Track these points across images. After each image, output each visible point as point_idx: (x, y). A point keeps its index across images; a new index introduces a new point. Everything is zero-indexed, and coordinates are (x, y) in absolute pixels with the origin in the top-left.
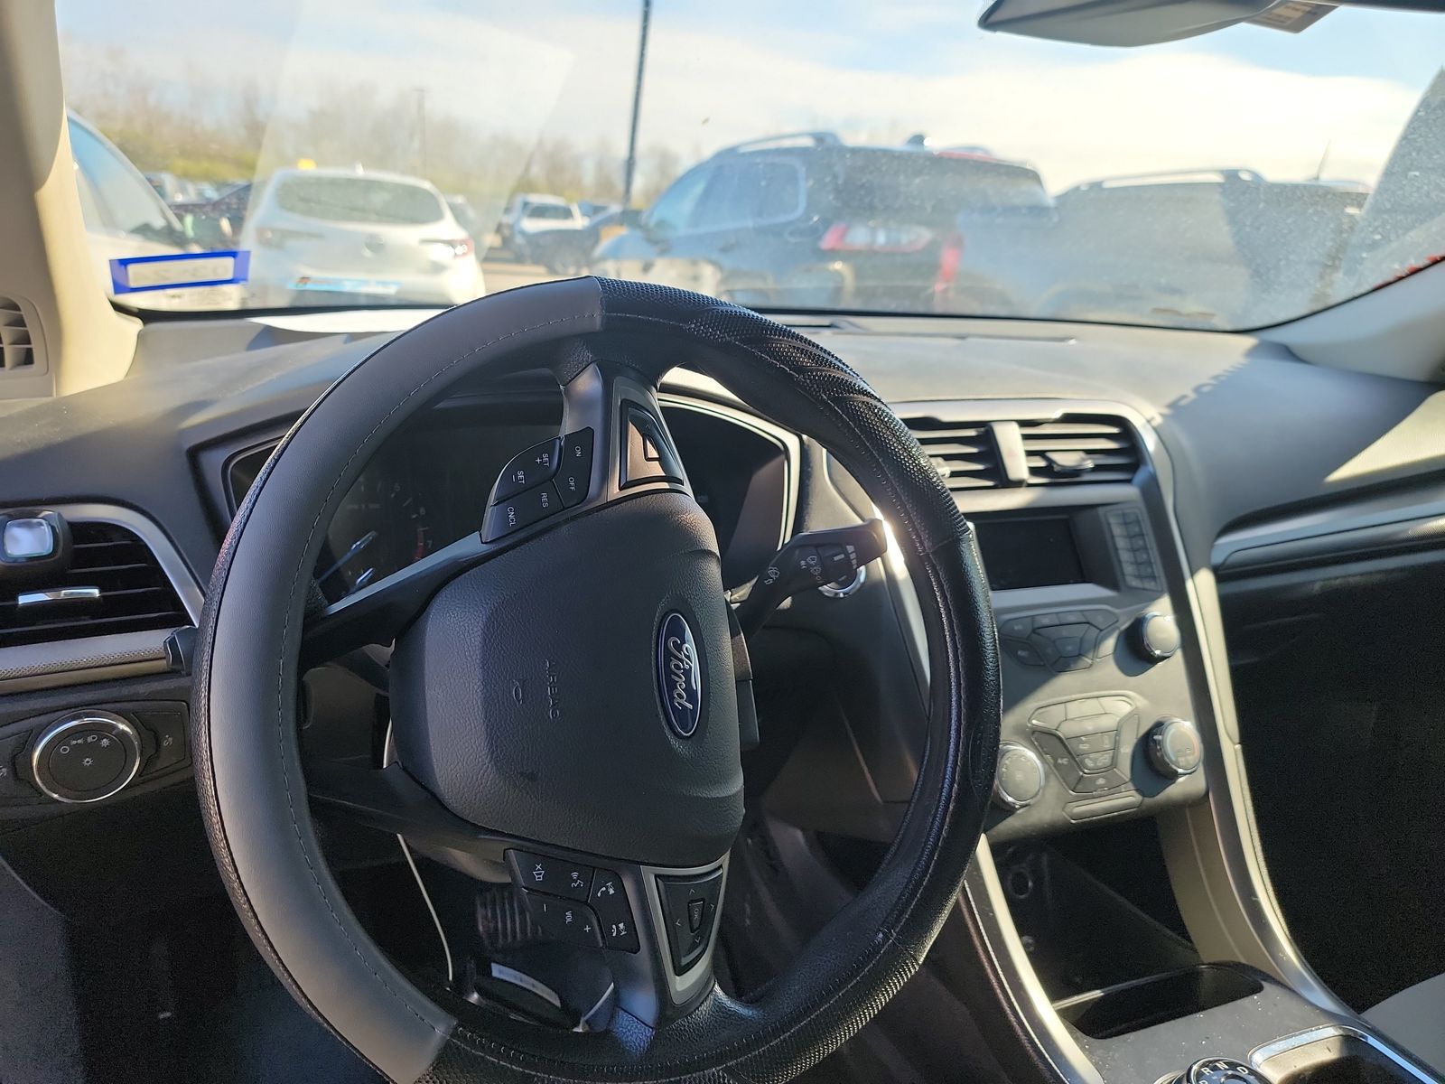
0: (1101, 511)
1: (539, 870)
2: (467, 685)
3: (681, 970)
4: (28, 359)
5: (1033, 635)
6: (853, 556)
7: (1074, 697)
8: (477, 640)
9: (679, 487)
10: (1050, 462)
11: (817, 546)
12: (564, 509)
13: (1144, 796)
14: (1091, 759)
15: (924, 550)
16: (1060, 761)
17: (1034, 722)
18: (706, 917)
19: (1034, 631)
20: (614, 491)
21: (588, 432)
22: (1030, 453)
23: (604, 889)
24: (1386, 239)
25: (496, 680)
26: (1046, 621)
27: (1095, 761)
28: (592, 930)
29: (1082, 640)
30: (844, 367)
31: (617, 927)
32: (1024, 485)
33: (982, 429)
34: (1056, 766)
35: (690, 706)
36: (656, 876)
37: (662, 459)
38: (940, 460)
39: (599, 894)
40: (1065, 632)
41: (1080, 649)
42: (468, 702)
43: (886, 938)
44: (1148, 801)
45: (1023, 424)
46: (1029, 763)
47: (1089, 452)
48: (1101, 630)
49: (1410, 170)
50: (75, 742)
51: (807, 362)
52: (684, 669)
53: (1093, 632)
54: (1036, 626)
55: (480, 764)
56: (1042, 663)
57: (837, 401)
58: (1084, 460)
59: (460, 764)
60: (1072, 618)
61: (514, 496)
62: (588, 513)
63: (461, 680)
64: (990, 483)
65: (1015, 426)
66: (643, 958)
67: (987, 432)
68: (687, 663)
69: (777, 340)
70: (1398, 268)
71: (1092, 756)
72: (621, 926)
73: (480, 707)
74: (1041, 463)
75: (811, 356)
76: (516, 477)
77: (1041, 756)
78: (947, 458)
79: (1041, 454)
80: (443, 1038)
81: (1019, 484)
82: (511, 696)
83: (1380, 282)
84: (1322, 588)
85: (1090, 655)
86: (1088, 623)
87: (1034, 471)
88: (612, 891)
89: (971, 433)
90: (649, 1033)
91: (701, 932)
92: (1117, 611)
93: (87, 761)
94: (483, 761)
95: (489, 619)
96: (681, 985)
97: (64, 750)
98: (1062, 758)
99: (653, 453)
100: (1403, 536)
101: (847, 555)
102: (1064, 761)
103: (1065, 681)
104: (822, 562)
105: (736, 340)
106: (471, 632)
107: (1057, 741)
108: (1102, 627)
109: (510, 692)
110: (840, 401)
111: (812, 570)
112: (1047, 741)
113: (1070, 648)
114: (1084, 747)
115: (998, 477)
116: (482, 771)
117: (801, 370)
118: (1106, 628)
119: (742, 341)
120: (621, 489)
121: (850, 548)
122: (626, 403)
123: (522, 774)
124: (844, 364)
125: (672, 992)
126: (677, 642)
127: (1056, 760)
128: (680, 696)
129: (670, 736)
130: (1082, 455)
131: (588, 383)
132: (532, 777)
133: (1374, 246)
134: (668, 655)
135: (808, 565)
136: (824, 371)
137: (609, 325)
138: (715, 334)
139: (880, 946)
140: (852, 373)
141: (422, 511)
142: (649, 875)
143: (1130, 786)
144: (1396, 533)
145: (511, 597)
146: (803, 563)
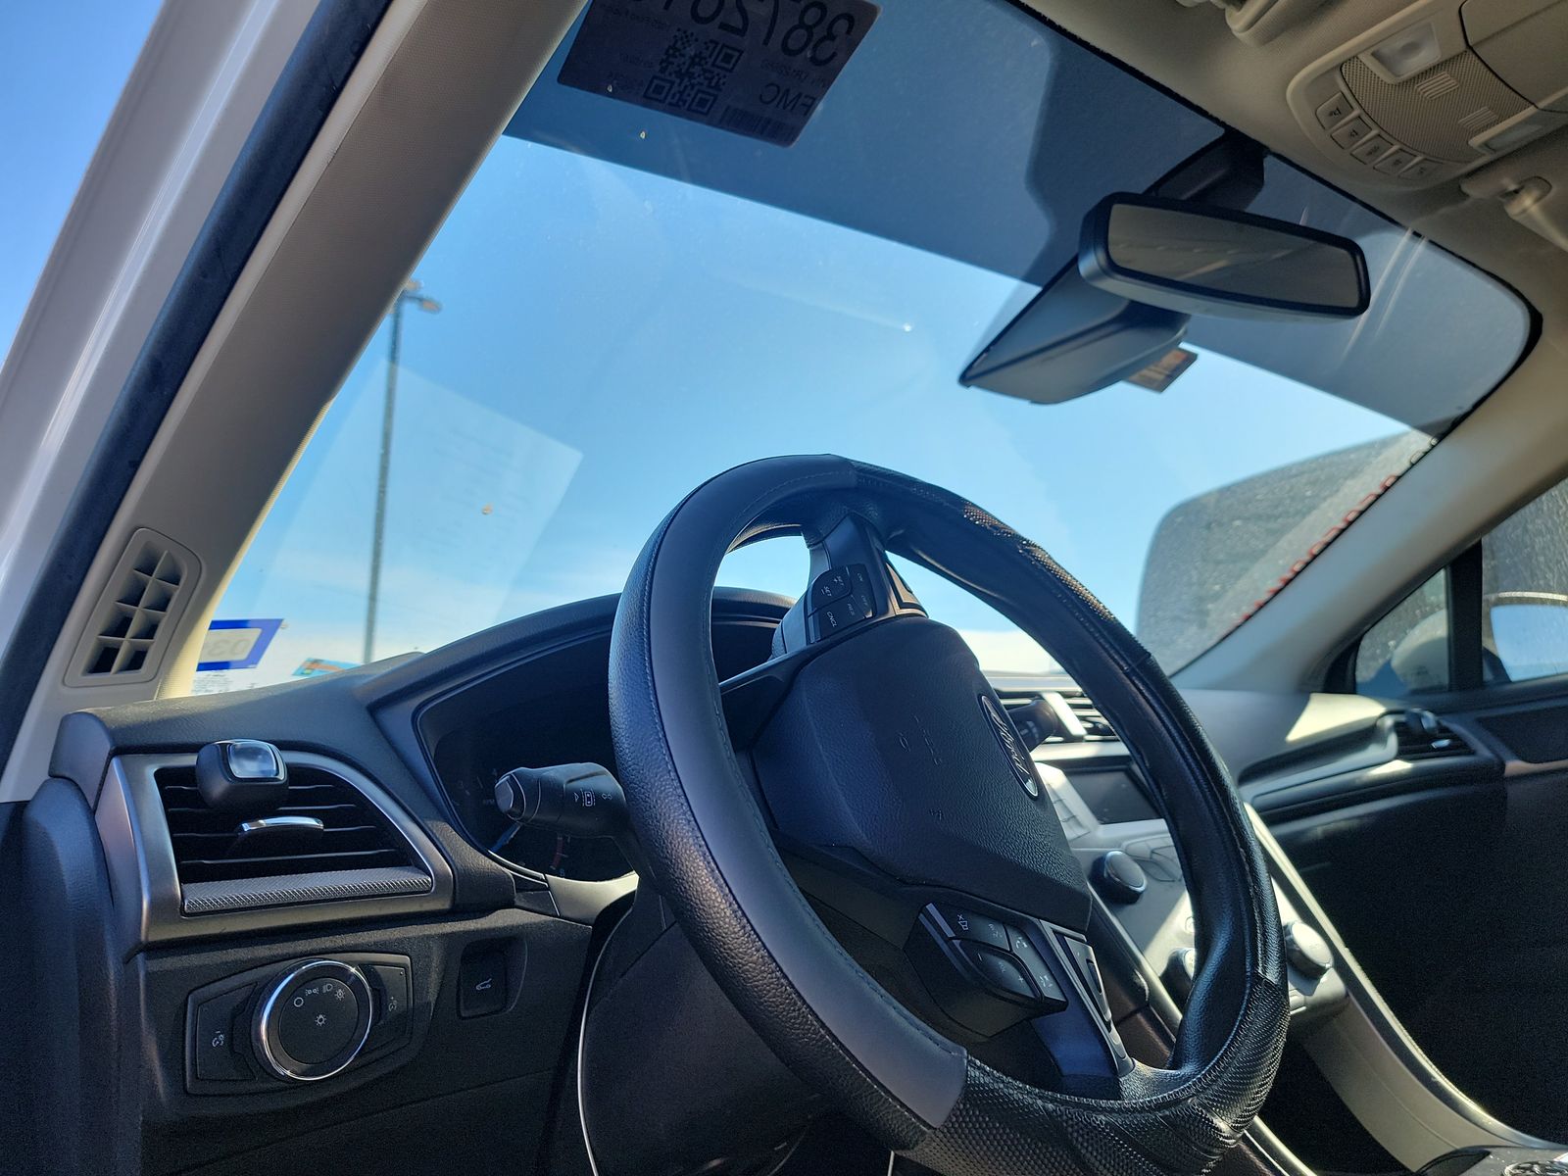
1: (962, 920)
13: (1304, 994)
15: (1129, 665)
20: (896, 608)
24: (1224, 589)
32: (1084, 740)
36: (1054, 932)
49: (1233, 520)
50: (309, 992)
61: (829, 604)
65: (1058, 695)
70: (1236, 617)
76: (825, 591)
81: (1078, 739)
83: (1224, 632)
84: (1324, 832)
87: (1087, 731)
93: (320, 1019)
97: (298, 1002)
100: (1358, 782)
115: (1064, 734)
120: (899, 607)
121: (1030, 724)
133: (1216, 597)
144: (1353, 780)
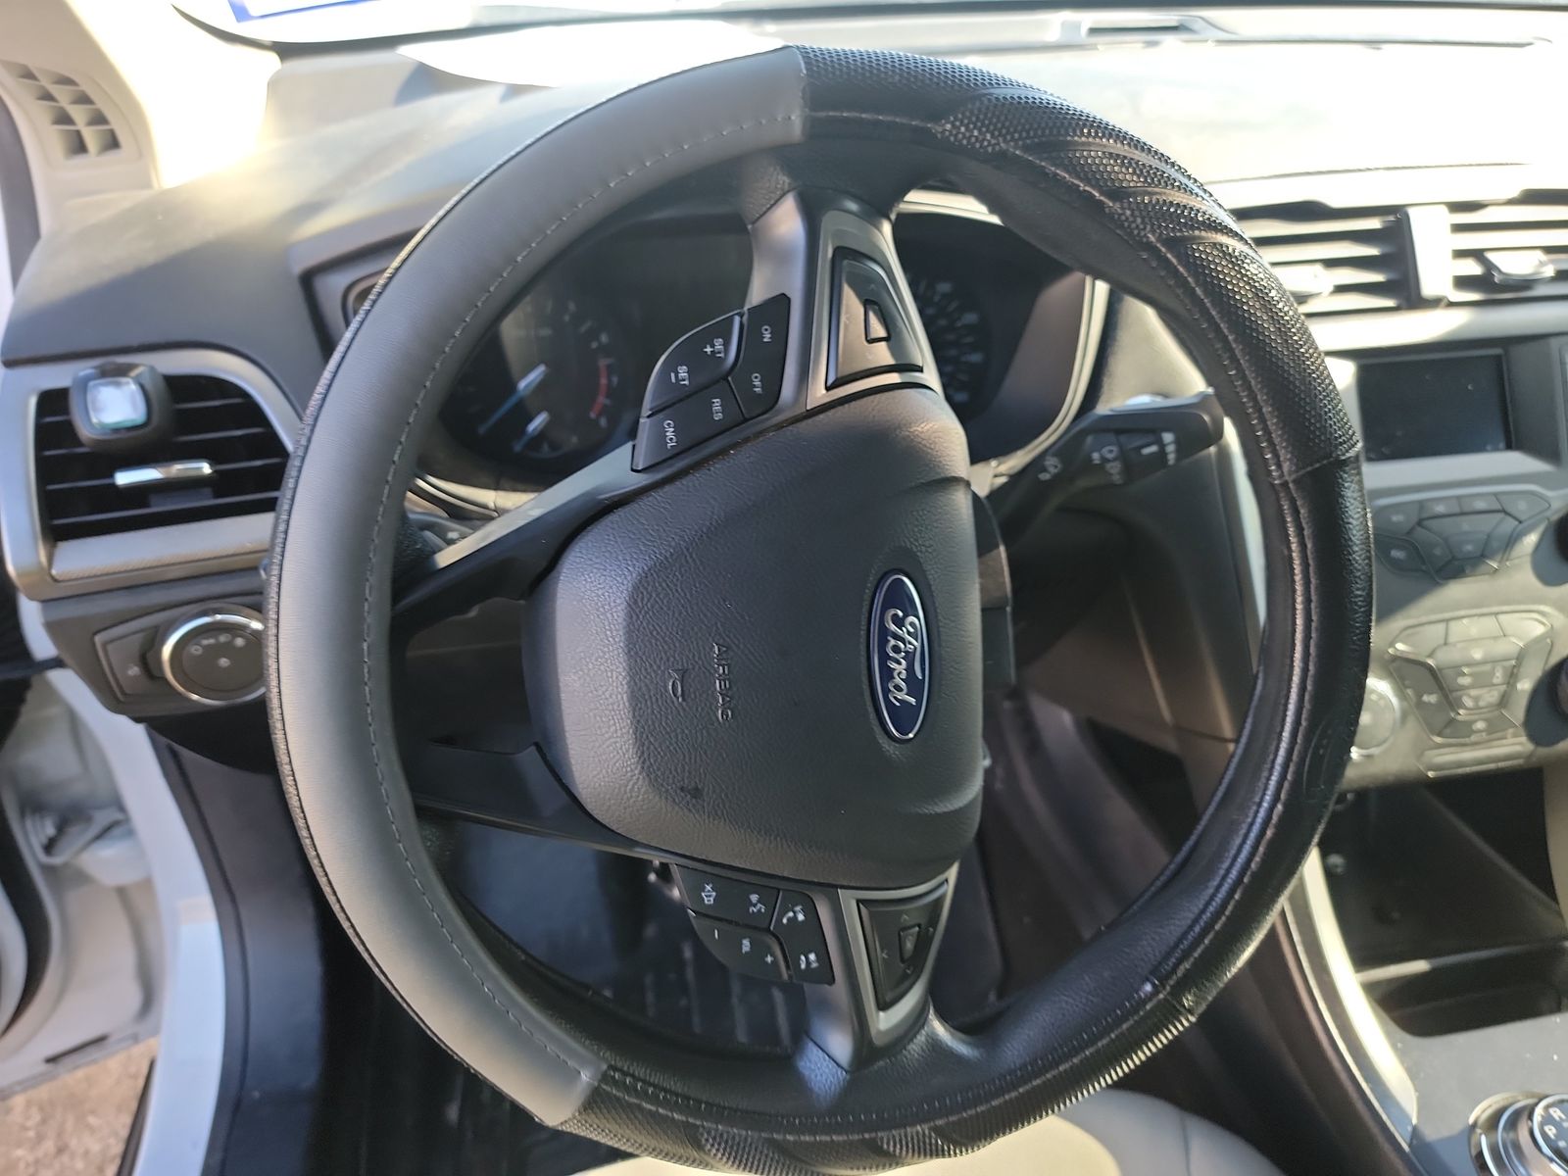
0: (1554, 343)
1: (709, 891)
2: (609, 674)
3: (884, 1006)
4: (112, 143)
5: (1419, 529)
6: (1171, 448)
7: (1462, 613)
8: (618, 614)
9: (916, 377)
10: (1489, 267)
11: (1119, 432)
12: (746, 420)
13: (1537, 745)
14: (1470, 696)
15: (1282, 476)
16: (1426, 698)
17: (1400, 646)
18: (923, 943)
19: (1420, 523)
20: (818, 394)
21: (781, 302)
22: (1460, 254)
23: (791, 914)
25: (646, 670)
26: (1440, 509)
27: (1476, 699)
28: (775, 962)
29: (1489, 536)
30: (1190, 184)
31: (807, 958)
32: (1443, 304)
33: (1392, 218)
34: (1420, 704)
35: (912, 700)
36: (858, 902)
37: (892, 337)
38: (1318, 267)
39: (785, 921)
40: (1466, 525)
41: (1483, 551)
42: (611, 697)
43: (1156, 991)
44: (1543, 751)
45: (1457, 207)
46: (1382, 703)
47: (1549, 250)
48: (1520, 522)
50: (208, 642)
51: (1130, 180)
52: (906, 652)
53: (1509, 524)
54: (1425, 515)
55: (629, 774)
56: (1424, 568)
57: (1173, 243)
58: (1542, 264)
59: (604, 771)
60: (1480, 505)
61: (674, 404)
62: (780, 426)
63: (602, 668)
64: (1390, 303)
65: (1444, 209)
66: (839, 990)
67: (1398, 221)
68: (910, 643)
69: (1083, 144)
71: (1473, 692)
72: (812, 957)
73: (627, 704)
74: (1472, 268)
75: (1140, 169)
76: (677, 374)
77: (1400, 692)
78: (1331, 263)
79: (1478, 254)
80: (588, 1084)
81: (1435, 303)
82: (667, 691)
85: (1499, 557)
86: (1504, 511)
87: (1462, 282)
88: (801, 917)
89: (1374, 223)
90: (842, 1075)
91: (915, 962)
92: (1549, 494)
93: (224, 662)
94: (632, 770)
95: (636, 588)
96: (884, 1022)
97: (195, 650)
98: (1430, 693)
99: (878, 330)
101: (1162, 446)
102: (1431, 698)
103: (1456, 591)
104: (1123, 456)
105: (1016, 148)
106: (612, 604)
107: (1427, 674)
108: (1522, 518)
109: (666, 687)
110: (1178, 244)
111: (1108, 466)
112: (1414, 674)
113: (1469, 547)
114: (1464, 681)
115: (1404, 291)
116: (631, 783)
117: (1118, 194)
118: (1530, 518)
119: (1026, 149)
120: (828, 389)
121: (1168, 437)
122: (842, 253)
123: (682, 789)
124: (1189, 177)
125: (873, 1032)
126: (896, 615)
127: (1419, 696)
128: (898, 688)
129: (883, 740)
130: (1540, 255)
131: (786, 222)
132: (696, 793)
134: (884, 632)
135: (1104, 460)
136: (1156, 193)
137: (816, 130)
138: (984, 140)
139: (1144, 1002)
140: (1201, 193)
141: (604, 338)
142: (848, 900)
143: (1522, 731)
145: (666, 558)
146: (1096, 456)
